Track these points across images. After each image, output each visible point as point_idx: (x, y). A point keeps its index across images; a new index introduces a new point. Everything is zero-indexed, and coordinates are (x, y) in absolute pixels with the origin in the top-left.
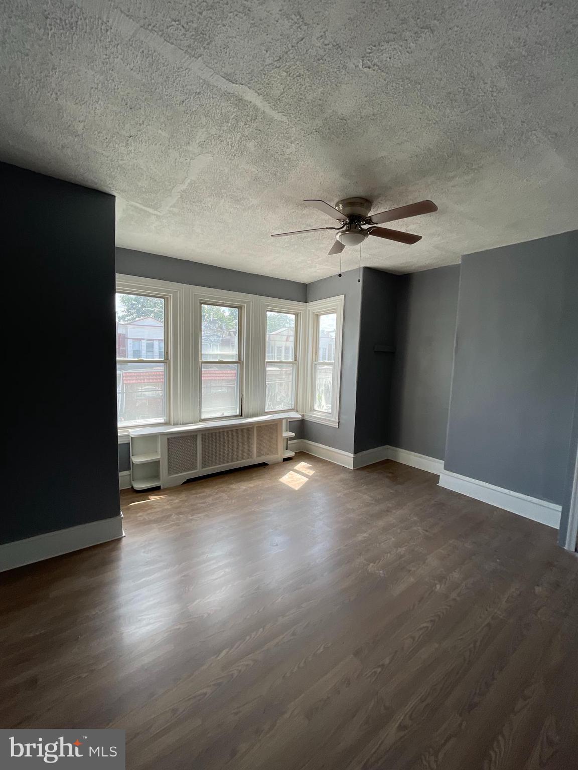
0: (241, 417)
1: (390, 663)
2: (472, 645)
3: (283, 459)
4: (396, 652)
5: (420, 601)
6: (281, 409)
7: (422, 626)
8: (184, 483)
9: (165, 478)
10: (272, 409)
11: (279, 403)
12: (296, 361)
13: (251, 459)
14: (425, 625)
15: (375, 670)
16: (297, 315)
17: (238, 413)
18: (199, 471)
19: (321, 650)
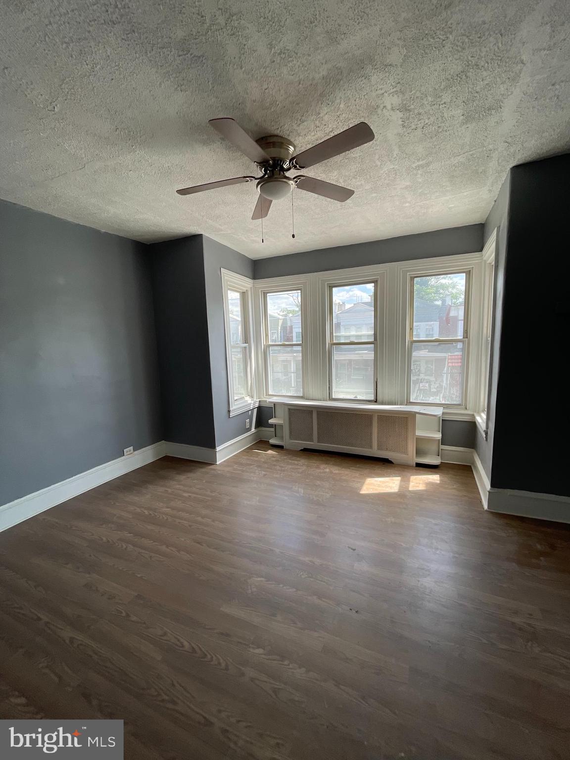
0: (375, 403)
1: (132, 621)
2: (166, 697)
3: (416, 463)
4: (145, 623)
5: (222, 634)
6: (438, 402)
7: (182, 640)
8: (301, 450)
9: (287, 442)
10: (422, 400)
11: (436, 394)
12: (467, 338)
13: (370, 450)
14: (186, 643)
15: (123, 612)
16: (469, 274)
17: (372, 398)
18: (314, 444)
19: (139, 576)
